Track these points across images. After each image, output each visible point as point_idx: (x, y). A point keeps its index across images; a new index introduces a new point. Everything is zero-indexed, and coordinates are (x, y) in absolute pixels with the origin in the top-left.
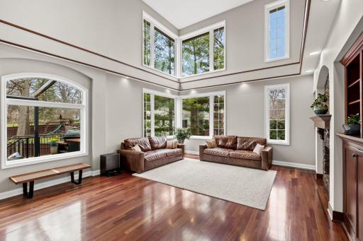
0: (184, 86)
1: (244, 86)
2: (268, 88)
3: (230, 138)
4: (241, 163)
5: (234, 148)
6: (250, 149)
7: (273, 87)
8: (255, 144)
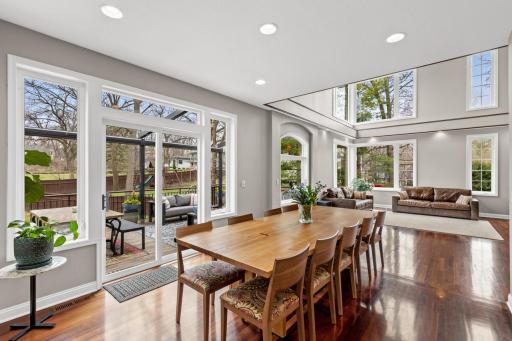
0: (362, 134)
1: (440, 135)
2: (470, 138)
3: (426, 189)
4: (445, 213)
5: (431, 199)
6: (452, 200)
7: (478, 137)
8: (457, 195)
